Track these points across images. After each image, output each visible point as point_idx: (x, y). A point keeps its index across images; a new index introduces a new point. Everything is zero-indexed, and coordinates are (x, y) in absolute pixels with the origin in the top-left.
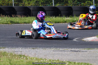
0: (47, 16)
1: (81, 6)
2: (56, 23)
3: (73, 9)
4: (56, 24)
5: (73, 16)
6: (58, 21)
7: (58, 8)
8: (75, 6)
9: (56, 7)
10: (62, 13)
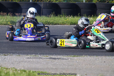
0: (62, 15)
1: (108, 2)
2: (72, 24)
3: (97, 7)
4: (71, 26)
5: (97, 16)
6: (74, 22)
7: (78, 4)
8: (100, 3)
9: (75, 4)
10: (81, 11)
